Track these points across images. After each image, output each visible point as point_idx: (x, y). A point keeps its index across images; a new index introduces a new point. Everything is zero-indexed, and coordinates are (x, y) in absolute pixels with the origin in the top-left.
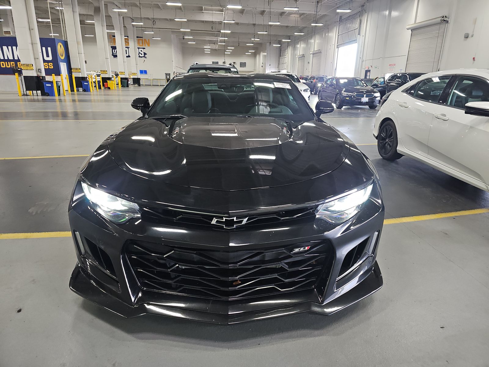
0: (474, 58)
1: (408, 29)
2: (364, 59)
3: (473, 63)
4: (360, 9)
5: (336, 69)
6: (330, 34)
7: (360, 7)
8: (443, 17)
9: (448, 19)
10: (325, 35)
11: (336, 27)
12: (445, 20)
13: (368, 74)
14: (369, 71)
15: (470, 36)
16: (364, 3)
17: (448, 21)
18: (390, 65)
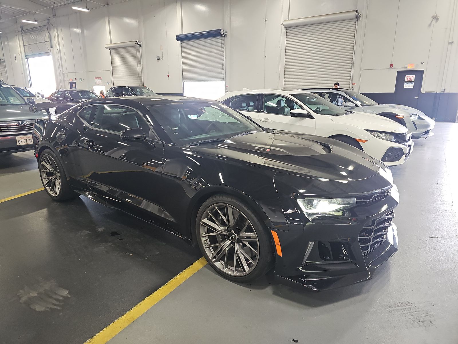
0: (168, 75)
1: (107, 48)
2: (65, 71)
3: (169, 79)
4: (45, 22)
5: (30, 80)
6: (11, 44)
7: (44, 20)
8: (137, 42)
9: (140, 44)
10: (4, 43)
11: (17, 36)
12: (138, 44)
13: (74, 86)
14: (75, 83)
15: (161, 58)
16: (49, 17)
17: (141, 45)
18: (96, 78)
